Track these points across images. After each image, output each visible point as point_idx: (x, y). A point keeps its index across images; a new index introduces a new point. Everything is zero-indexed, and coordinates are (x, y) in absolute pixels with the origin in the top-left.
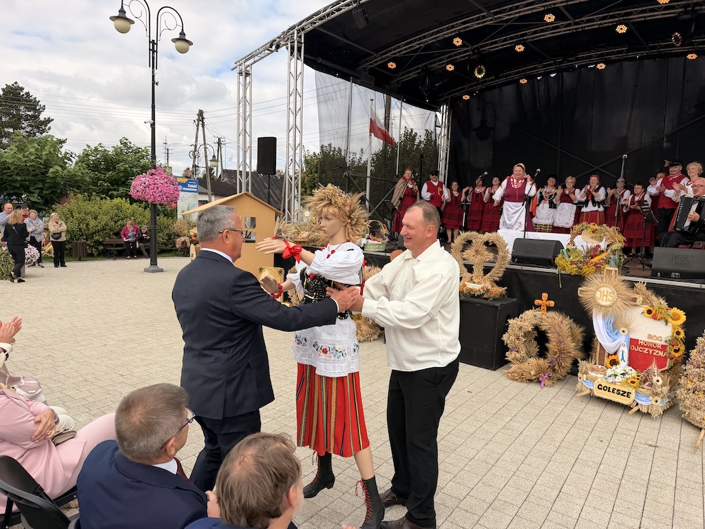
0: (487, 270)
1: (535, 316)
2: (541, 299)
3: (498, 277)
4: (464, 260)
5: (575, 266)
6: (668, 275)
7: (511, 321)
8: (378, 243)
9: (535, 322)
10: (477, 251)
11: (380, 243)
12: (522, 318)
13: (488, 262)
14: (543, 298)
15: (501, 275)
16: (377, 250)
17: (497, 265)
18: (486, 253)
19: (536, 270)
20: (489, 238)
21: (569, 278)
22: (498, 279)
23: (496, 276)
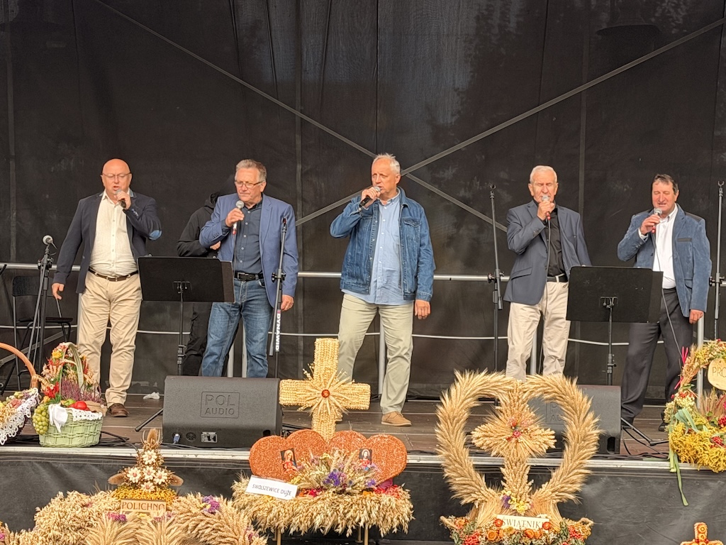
3: (574, 492)
5: (723, 449)
10: (513, 426)
19: (619, 466)
20: (545, 389)
21: (698, 480)
22: (572, 497)
23: (571, 490)
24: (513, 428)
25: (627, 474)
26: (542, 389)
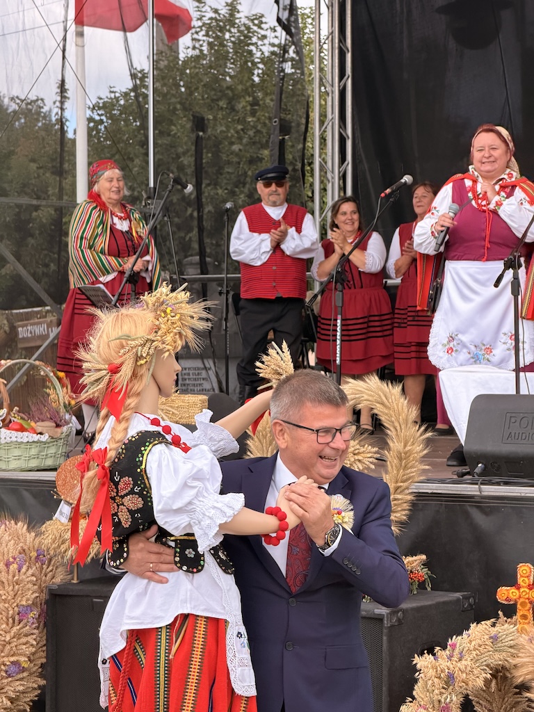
1: (494, 639)
2: (513, 582)
7: (423, 662)
8: (36, 437)
9: (496, 659)
11: (45, 438)
12: (454, 646)
14: (520, 581)
15: (399, 515)
16: (34, 463)
18: (354, 445)
19: (523, 495)
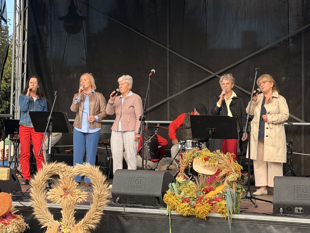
0: (79, 215)
3: (94, 224)
4: (49, 202)
5: (187, 204)
6: (291, 210)
10: (65, 189)
13: (81, 204)
15: (97, 221)
17: (92, 208)
18: (78, 191)
19: (142, 212)
20: (81, 171)
21: (181, 220)
22: (94, 226)
23: (92, 223)
24: (64, 190)
25: (146, 216)
26: (79, 171)
